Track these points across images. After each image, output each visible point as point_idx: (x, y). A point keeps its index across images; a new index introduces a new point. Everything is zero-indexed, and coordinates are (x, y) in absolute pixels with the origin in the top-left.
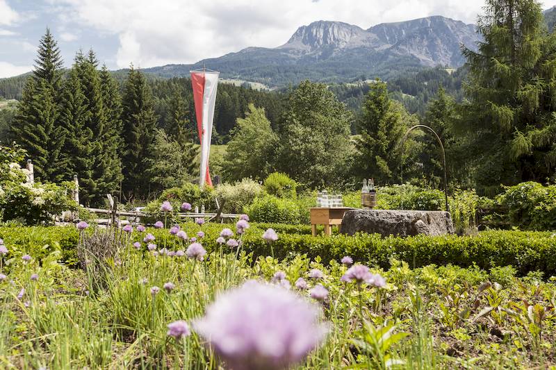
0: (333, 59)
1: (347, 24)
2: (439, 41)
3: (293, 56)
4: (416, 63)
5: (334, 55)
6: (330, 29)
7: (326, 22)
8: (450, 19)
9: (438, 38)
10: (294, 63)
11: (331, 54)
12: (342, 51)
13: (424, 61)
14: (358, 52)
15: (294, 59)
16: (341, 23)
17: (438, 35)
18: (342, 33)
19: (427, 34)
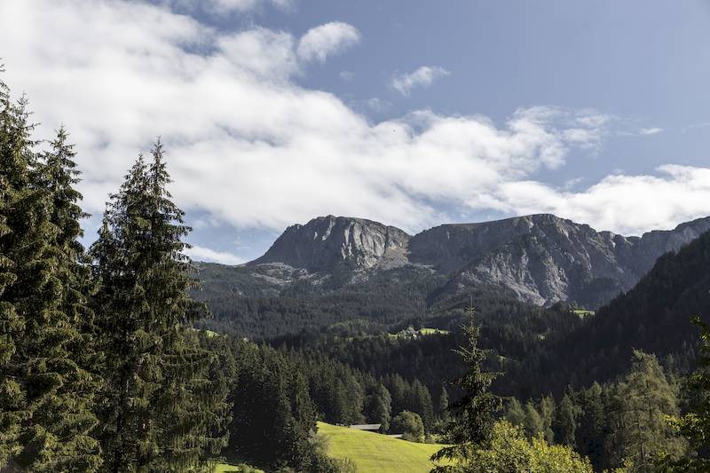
0: (352, 288)
1: (379, 224)
2: (551, 260)
3: (275, 281)
4: (510, 299)
5: (353, 281)
6: (347, 233)
7: (340, 220)
8: (568, 222)
9: (547, 254)
10: (276, 293)
11: (350, 278)
12: (369, 272)
13: (524, 296)
14: (400, 277)
15: (277, 287)
16: (368, 222)
17: (548, 249)
18: (370, 239)
19: (527, 246)
